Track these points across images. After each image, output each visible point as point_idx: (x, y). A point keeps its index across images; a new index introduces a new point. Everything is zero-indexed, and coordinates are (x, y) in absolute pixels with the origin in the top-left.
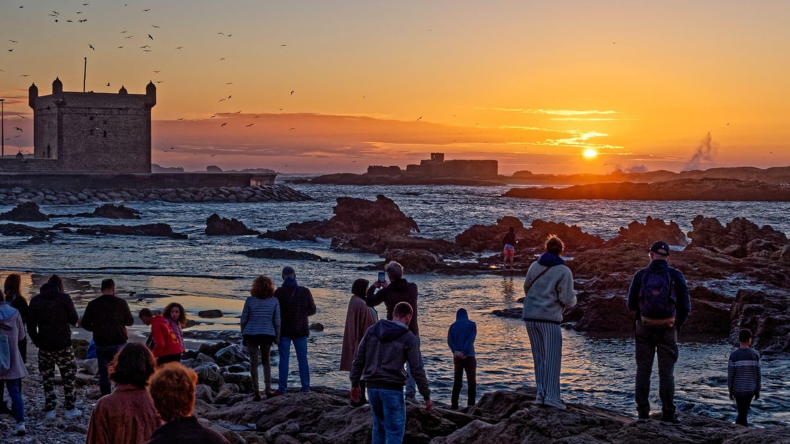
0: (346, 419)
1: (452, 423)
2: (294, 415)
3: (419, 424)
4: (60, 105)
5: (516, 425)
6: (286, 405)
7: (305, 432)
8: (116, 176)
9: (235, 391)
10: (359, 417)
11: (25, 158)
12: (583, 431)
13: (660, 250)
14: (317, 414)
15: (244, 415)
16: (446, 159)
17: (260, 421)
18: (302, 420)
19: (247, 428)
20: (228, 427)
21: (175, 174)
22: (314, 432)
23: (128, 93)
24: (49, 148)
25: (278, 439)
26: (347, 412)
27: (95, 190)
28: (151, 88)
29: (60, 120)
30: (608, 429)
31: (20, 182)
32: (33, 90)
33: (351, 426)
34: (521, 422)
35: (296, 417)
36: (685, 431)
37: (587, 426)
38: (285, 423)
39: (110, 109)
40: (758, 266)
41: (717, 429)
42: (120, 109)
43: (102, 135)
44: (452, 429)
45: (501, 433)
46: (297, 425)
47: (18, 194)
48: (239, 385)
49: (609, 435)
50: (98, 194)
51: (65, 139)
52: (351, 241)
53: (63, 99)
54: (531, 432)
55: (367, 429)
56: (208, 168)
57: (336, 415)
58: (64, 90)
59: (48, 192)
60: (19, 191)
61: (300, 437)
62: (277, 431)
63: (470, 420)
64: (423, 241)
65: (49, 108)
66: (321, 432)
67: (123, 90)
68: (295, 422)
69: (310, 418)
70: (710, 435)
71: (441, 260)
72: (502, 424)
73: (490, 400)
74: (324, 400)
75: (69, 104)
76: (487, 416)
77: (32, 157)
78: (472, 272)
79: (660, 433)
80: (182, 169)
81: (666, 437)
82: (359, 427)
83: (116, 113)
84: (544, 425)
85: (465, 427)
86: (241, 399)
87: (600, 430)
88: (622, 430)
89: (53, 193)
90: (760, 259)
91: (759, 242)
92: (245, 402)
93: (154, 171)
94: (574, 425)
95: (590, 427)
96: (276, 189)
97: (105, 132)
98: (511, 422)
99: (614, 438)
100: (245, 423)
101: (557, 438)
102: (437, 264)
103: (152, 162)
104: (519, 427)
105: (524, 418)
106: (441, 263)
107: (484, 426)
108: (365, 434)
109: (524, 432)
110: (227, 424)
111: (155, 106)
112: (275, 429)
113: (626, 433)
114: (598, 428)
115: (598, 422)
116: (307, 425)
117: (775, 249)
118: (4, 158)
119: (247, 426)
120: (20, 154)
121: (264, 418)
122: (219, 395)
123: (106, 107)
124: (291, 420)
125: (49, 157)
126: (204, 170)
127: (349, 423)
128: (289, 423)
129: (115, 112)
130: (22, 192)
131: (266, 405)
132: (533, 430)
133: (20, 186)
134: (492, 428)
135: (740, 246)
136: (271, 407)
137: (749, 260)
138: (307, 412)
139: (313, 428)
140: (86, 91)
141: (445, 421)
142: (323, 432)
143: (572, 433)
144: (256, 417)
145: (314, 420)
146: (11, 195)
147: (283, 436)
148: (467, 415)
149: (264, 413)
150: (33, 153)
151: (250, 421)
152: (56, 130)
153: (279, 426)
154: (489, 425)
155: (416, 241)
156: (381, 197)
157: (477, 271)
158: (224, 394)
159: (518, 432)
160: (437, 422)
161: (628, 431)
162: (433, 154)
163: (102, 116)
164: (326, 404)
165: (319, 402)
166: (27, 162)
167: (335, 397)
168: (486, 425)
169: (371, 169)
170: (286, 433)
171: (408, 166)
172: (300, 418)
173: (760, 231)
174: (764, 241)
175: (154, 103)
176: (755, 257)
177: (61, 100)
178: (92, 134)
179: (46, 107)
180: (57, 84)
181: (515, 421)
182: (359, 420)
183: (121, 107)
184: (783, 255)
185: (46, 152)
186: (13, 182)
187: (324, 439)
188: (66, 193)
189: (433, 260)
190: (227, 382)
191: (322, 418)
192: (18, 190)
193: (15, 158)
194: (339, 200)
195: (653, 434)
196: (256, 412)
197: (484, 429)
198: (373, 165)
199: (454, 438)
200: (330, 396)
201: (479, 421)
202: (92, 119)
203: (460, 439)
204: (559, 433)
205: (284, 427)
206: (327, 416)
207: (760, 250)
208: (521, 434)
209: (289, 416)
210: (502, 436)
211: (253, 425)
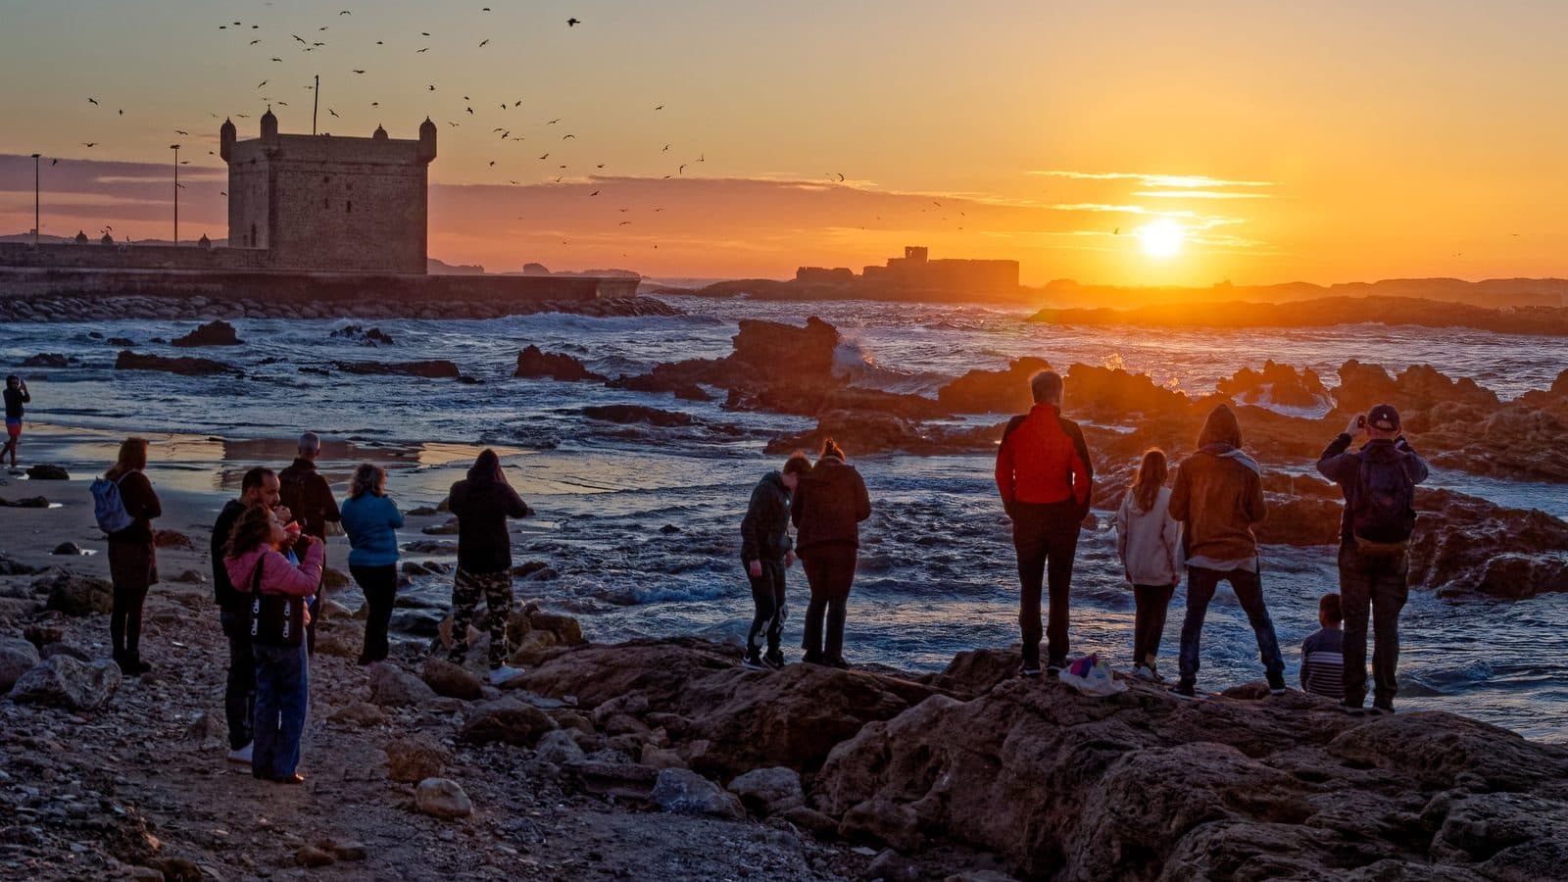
0: (727, 691)
1: (901, 700)
2: (640, 683)
3: (844, 699)
4: (271, 156)
5: (1002, 703)
6: (629, 666)
7: (659, 711)
8: (367, 279)
9: (549, 643)
10: (748, 688)
11: (213, 246)
12: (1111, 715)
13: (1379, 423)
14: (680, 681)
15: (557, 682)
16: (930, 257)
17: (585, 693)
18: (653, 692)
19: (561, 703)
20: (530, 702)
21: (468, 277)
22: (672, 711)
23: (390, 137)
24: (254, 230)
25: (611, 721)
26: (728, 679)
27: (330, 303)
28: (428, 129)
29: (273, 181)
30: (1152, 711)
31: (205, 286)
32: (228, 130)
33: (733, 702)
34: (1010, 699)
35: (644, 687)
36: (1278, 718)
37: (1117, 707)
38: (623, 697)
39: (357, 164)
40: (1445, 447)
41: (1332, 713)
42: (375, 164)
43: (345, 208)
44: (901, 708)
45: (977, 716)
46: (645, 700)
47: (202, 307)
48: (556, 633)
49: (1153, 722)
50: (336, 309)
51: (281, 214)
52: (761, 396)
53: (279, 145)
54: (1027, 715)
55: (759, 708)
56: (526, 267)
57: (711, 683)
58: (280, 131)
59: (251, 303)
60: (203, 303)
61: (649, 719)
62: (610, 709)
63: (929, 693)
64: (884, 397)
65: (253, 162)
66: (683, 713)
67: (381, 133)
68: (642, 694)
69: (668, 688)
70: (1319, 724)
71: (911, 429)
72: (979, 702)
73: (966, 662)
74: (690, 659)
75: (289, 156)
76: (960, 690)
77: (226, 245)
78: (963, 450)
79: (1237, 720)
80: (481, 268)
81: (1246, 726)
82: (745, 705)
83: (367, 171)
84: (1047, 705)
85: (919, 706)
86: (557, 655)
87: (1140, 714)
88: (1174, 714)
89: (260, 307)
90: (1450, 435)
91: (1450, 407)
92: (560, 660)
93: (431, 271)
94: (1096, 706)
95: (1122, 708)
96: (638, 304)
97: (349, 204)
98: (993, 698)
99: (1160, 726)
100: (558, 695)
101: (1067, 726)
102: (904, 437)
103: (430, 255)
104: (1006, 708)
105: (1015, 692)
106: (910, 435)
107: (949, 705)
108: (755, 716)
109: (1014, 716)
110: (531, 697)
111: (435, 160)
112: (609, 705)
113: (1180, 719)
114: (1136, 711)
115: (1137, 700)
116: (661, 700)
117: (1476, 419)
118: (179, 245)
119: (562, 699)
120: (205, 240)
121: (591, 688)
122: (521, 649)
123: (351, 160)
124: (635, 691)
125: (254, 243)
126: (518, 270)
127: (731, 696)
128: (631, 696)
129: (367, 169)
130: (208, 304)
131: (595, 666)
132: (1029, 711)
133: (206, 293)
134: (962, 709)
135: (1418, 413)
136: (602, 670)
137: (1433, 436)
138: (662, 679)
139: (672, 704)
140: (318, 133)
141: (890, 696)
142: (688, 711)
143: (1093, 718)
144: (578, 684)
145: (674, 691)
146: (190, 309)
147: (619, 717)
148: (927, 687)
149: (591, 679)
150: (227, 237)
151: (568, 691)
152: (266, 200)
153: (615, 700)
154: (961, 703)
155: (871, 397)
156: (813, 320)
157: (972, 450)
158: (529, 647)
159: (1004, 716)
160: (877, 698)
161: (1184, 716)
162: (908, 249)
163: (344, 176)
164: (696, 665)
165: (682, 663)
166: (216, 251)
167: (711, 655)
168: (952, 702)
169: (801, 271)
170: (627, 713)
171: (865, 269)
172: (650, 688)
173: (1455, 387)
174: (1460, 406)
175: (432, 155)
176: (1443, 432)
177: (275, 148)
178: (327, 207)
179: (249, 160)
180: (269, 121)
181: (1002, 696)
182: (746, 693)
183: (375, 160)
184: (1490, 428)
185: (249, 237)
186: (191, 287)
187: (687, 723)
188: (281, 306)
189: (897, 429)
190: (536, 627)
191: (686, 689)
192: (201, 301)
193: (196, 245)
194: (743, 324)
195: (1225, 720)
196: (578, 678)
197: (951, 710)
198: (806, 265)
199: (901, 725)
200: (703, 653)
201: (942, 697)
202: (326, 180)
203: (910, 725)
204: (1071, 717)
205: (623, 703)
206: (695, 685)
207: (1452, 421)
208: (1009, 720)
209: (633, 685)
210: (978, 720)
211: (572, 699)
